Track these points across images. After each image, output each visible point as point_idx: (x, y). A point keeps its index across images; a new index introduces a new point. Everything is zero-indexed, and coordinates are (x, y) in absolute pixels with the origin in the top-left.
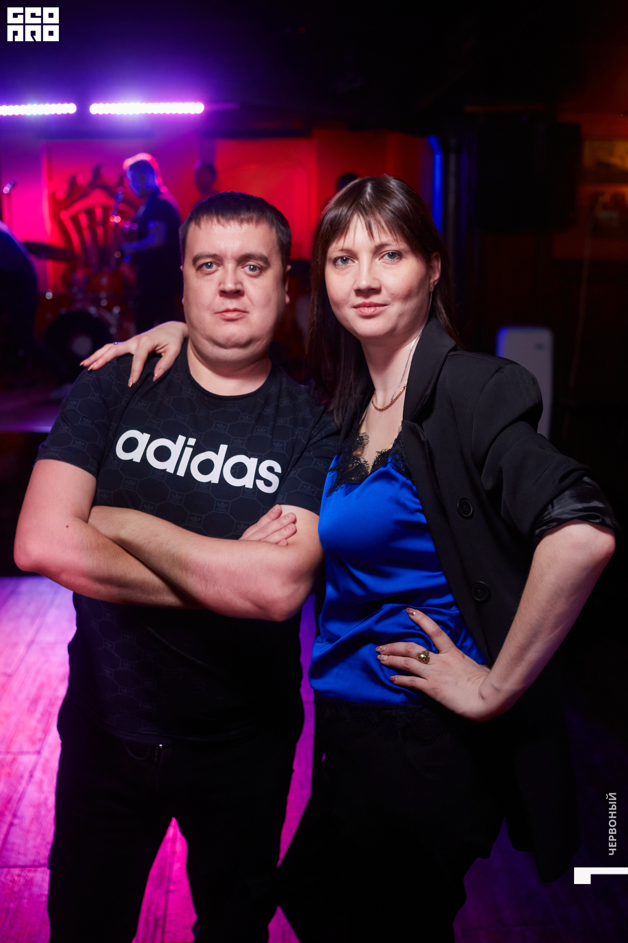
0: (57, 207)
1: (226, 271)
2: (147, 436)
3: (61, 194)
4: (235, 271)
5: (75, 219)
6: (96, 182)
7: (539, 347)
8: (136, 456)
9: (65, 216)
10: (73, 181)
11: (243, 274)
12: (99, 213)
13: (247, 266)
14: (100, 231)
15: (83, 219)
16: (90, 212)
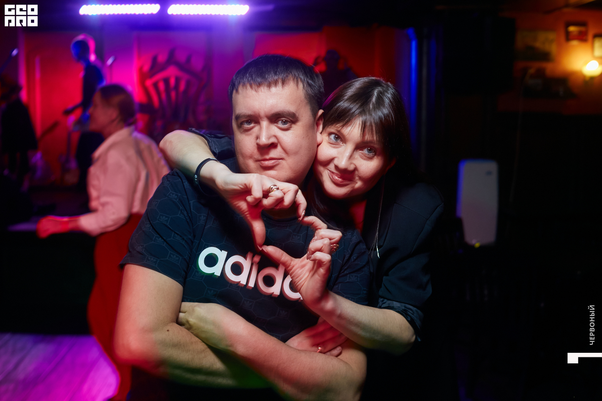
0: (143, 77)
1: (261, 129)
2: (224, 253)
3: (146, 68)
4: (268, 128)
5: (155, 85)
6: (171, 61)
7: (489, 173)
8: (216, 270)
9: (149, 83)
10: (154, 60)
11: (275, 130)
12: (172, 82)
13: (280, 120)
14: (173, 94)
15: (162, 86)
16: (166, 81)
